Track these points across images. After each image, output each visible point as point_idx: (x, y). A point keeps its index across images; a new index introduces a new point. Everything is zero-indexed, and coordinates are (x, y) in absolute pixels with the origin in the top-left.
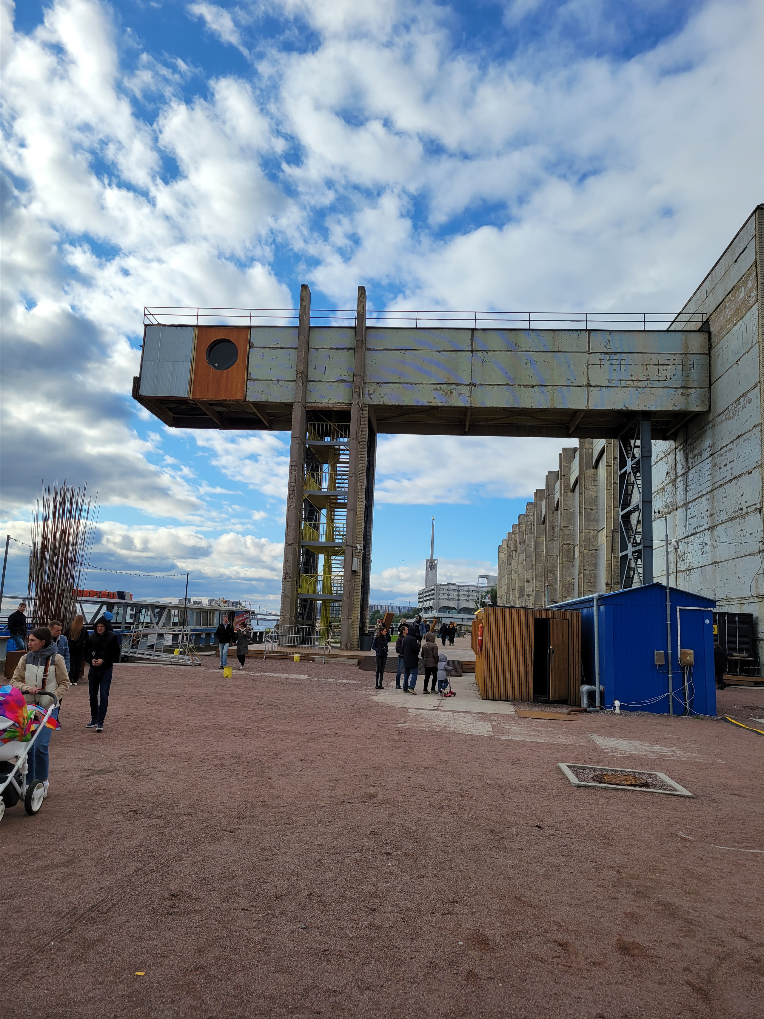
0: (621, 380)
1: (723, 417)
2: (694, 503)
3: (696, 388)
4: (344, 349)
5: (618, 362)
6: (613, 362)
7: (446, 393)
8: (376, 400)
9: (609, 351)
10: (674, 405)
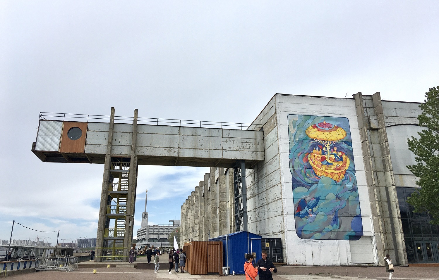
0: (234, 148)
1: (268, 163)
2: (261, 194)
3: (259, 152)
4: (128, 133)
5: (233, 141)
6: (231, 141)
7: (169, 151)
8: (141, 154)
9: (229, 137)
10: (253, 158)
